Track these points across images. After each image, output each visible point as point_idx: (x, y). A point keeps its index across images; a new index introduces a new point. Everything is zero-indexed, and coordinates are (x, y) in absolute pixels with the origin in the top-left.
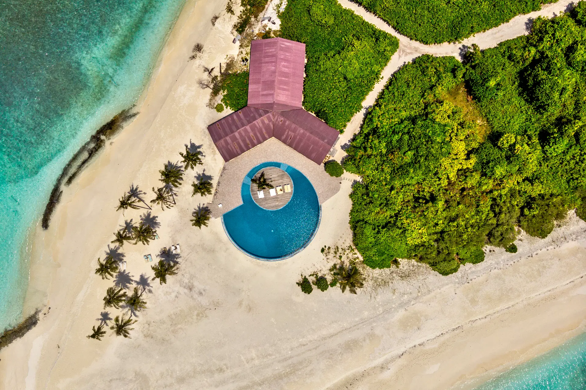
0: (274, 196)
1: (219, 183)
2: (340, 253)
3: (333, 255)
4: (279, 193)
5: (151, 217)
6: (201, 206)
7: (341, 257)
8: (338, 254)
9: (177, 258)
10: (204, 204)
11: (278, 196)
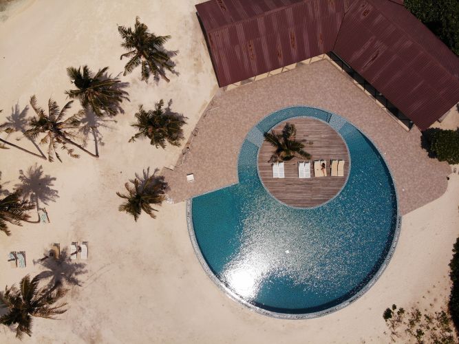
0: (306, 179)
1: (196, 130)
2: (421, 326)
3: (406, 327)
4: (316, 175)
5: (43, 177)
6: (151, 174)
7: (420, 333)
8: (417, 326)
9: (76, 274)
10: (156, 170)
11: (314, 181)
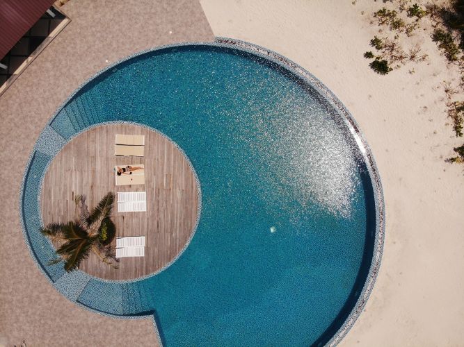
0: (149, 199)
11: (154, 184)
